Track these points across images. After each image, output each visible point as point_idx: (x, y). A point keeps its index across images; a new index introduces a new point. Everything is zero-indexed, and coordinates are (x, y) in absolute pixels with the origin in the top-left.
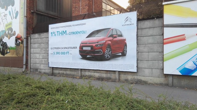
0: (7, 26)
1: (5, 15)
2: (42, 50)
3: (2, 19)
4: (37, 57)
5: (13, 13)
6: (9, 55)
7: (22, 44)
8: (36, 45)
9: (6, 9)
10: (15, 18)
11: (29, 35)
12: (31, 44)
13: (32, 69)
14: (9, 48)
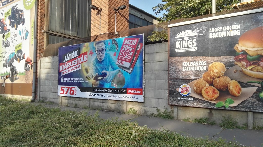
0: (17, 48)
2: (51, 76)
3: (12, 39)
4: (47, 85)
5: (23, 32)
6: (18, 81)
7: (32, 69)
9: (15, 28)
10: (25, 38)
11: (39, 58)
12: (40, 68)
13: (42, 98)
14: (18, 74)
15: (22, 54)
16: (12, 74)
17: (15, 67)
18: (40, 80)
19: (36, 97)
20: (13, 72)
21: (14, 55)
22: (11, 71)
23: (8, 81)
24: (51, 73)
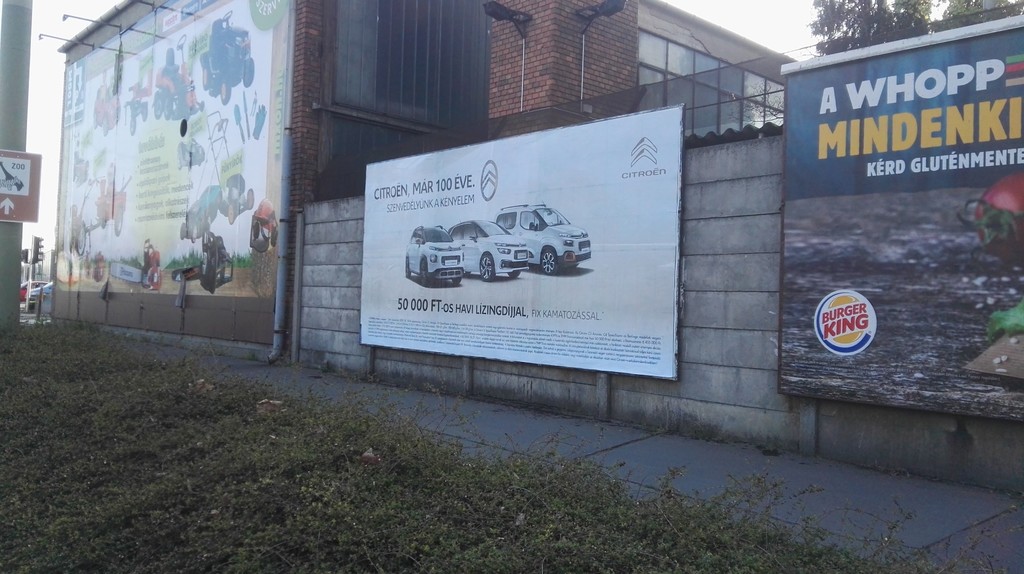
0: (225, 168)
1: (223, 121)
2: (340, 270)
3: (210, 139)
4: (324, 303)
5: (249, 112)
6: (230, 288)
7: (274, 244)
8: (322, 252)
9: (224, 97)
10: (254, 135)
11: (299, 206)
12: (304, 244)
13: (306, 350)
14: (230, 262)
15: (242, 190)
16: (209, 262)
17: (220, 238)
18: (302, 285)
19: (285, 346)
20: (212, 255)
21: (216, 193)
23: (195, 287)
24: (339, 261)
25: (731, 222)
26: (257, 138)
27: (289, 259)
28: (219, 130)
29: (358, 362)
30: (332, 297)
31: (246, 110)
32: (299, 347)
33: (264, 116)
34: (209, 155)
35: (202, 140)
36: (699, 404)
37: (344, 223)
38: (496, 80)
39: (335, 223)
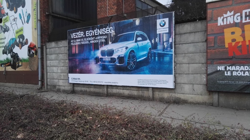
2: (60, 62)
3: (11, 24)
4: (55, 71)
7: (36, 55)
9: (15, 11)
10: (26, 22)
11: (44, 43)
12: (46, 54)
13: (50, 85)
14: (21, 61)
15: (23, 39)
16: (13, 61)
17: (17, 54)
18: (47, 67)
19: (43, 84)
20: (14, 59)
21: (14, 40)
22: (12, 58)
23: (9, 69)
24: (59, 59)
25: (189, 44)
26: (28, 23)
27: (42, 59)
28: (14, 21)
29: (68, 88)
30: (58, 70)
31: (23, 15)
32: (47, 85)
33: (30, 17)
34: (11, 29)
35: (8, 24)
36: (181, 94)
37: (60, 48)
38: (99, 7)
39: (57, 48)
